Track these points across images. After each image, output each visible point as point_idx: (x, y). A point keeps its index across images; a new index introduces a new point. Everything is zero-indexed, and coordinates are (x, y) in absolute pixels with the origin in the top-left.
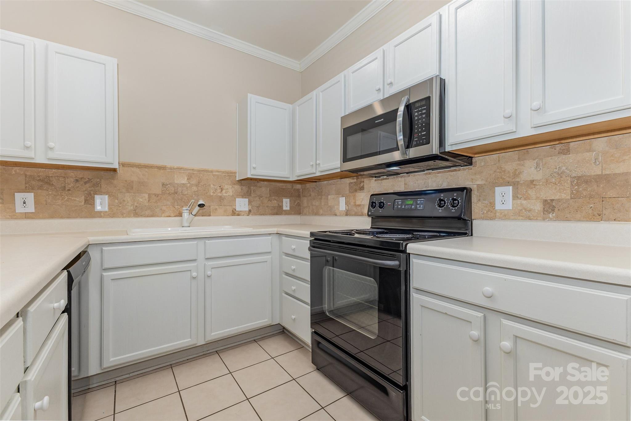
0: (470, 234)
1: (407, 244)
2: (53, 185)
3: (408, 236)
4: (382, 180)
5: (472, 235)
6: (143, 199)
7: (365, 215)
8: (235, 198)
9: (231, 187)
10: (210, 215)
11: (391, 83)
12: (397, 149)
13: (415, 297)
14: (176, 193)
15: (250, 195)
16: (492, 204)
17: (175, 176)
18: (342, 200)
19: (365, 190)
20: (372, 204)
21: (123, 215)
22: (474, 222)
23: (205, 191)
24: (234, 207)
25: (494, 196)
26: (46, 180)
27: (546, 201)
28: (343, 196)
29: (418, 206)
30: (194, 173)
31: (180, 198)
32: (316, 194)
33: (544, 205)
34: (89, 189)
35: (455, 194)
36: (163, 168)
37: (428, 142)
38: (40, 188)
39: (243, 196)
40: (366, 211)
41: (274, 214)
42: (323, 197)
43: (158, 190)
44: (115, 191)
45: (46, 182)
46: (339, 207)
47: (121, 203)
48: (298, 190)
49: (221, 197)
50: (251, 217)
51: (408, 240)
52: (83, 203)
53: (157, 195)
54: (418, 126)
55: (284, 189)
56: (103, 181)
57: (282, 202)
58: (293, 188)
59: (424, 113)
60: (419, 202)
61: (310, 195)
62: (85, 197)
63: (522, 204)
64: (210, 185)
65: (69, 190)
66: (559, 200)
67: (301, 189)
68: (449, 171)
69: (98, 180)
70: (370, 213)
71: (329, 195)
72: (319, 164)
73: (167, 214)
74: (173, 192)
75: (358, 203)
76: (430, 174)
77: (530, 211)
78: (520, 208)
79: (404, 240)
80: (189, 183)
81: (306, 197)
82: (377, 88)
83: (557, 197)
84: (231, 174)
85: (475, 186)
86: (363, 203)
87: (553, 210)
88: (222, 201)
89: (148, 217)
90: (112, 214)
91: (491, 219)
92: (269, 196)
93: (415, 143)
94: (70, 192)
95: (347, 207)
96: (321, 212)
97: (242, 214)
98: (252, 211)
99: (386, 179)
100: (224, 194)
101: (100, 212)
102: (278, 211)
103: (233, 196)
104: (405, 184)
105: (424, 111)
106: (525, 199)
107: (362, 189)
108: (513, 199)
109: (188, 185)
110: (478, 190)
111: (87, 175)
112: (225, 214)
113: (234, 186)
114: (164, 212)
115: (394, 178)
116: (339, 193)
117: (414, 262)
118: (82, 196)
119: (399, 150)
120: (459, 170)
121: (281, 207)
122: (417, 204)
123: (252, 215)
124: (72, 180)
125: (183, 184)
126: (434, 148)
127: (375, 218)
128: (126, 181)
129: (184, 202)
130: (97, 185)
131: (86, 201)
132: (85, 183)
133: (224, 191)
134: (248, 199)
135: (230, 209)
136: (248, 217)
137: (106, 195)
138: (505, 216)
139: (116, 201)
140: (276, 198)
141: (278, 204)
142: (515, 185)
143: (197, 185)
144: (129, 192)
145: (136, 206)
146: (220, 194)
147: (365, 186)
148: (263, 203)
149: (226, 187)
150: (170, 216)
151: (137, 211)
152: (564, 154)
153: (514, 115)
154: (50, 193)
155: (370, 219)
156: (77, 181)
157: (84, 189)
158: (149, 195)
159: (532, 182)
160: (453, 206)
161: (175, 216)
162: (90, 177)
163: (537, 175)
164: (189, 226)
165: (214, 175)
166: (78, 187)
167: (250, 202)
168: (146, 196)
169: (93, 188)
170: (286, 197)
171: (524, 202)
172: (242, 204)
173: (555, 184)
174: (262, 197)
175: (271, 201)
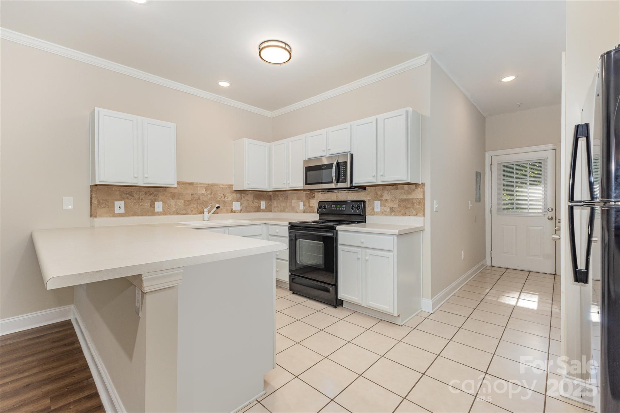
0: (365, 222)
1: (336, 227)
2: (133, 196)
3: (337, 223)
4: (325, 193)
5: (366, 222)
6: (181, 203)
7: (316, 213)
8: (233, 202)
9: (230, 194)
10: (218, 213)
11: (330, 149)
12: (332, 182)
13: (339, 247)
14: (199, 199)
15: (241, 200)
16: (373, 208)
17: (199, 189)
18: (301, 204)
19: (316, 198)
20: (320, 207)
21: (170, 214)
22: (367, 216)
23: (215, 197)
24: (232, 207)
25: (374, 205)
26: (130, 193)
27: (391, 208)
28: (302, 201)
29: (343, 209)
30: (209, 187)
31: (201, 202)
32: (284, 199)
33: (391, 210)
34: (152, 198)
35: (359, 204)
36: (191, 184)
37: (346, 182)
38: (127, 198)
39: (237, 201)
40: (316, 210)
41: (255, 212)
42: (289, 201)
43: (189, 198)
44: (166, 199)
45: (130, 194)
46: (299, 208)
47: (169, 207)
48: (270, 195)
49: (224, 201)
50: (242, 214)
51: (337, 225)
52: (149, 207)
53: (188, 201)
54: (342, 174)
55: (262, 195)
56: (159, 193)
57: (261, 204)
58: (267, 194)
59: (344, 168)
60: (343, 207)
61: (279, 199)
62: (150, 203)
63: (383, 209)
64: (218, 194)
65: (142, 199)
66: (395, 208)
67: (272, 195)
68: (357, 192)
69: (157, 193)
70: (318, 212)
71: (292, 200)
72: (289, 183)
73: (194, 213)
74: (197, 199)
75: (311, 205)
76: (348, 192)
77: (386, 212)
78: (383, 210)
79: (335, 224)
80: (206, 193)
81: (276, 200)
82: (323, 149)
83: (394, 207)
84: (231, 186)
85: (367, 200)
86: (314, 206)
87: (393, 212)
88: (225, 204)
89: (183, 214)
90: (164, 213)
91: (373, 215)
92: (252, 200)
93: (340, 181)
94: (142, 200)
95: (304, 207)
96: (287, 210)
97: (237, 212)
98: (243, 210)
99: (327, 193)
100: (226, 199)
101: (158, 212)
102: (258, 210)
103: (231, 200)
104: (337, 197)
105: (344, 167)
106: (384, 207)
107: (314, 197)
108: (381, 207)
109: (206, 194)
110: (368, 202)
111: (152, 190)
112: (227, 212)
113: (232, 194)
114: (192, 211)
115: (331, 193)
116: (299, 199)
117: (339, 233)
118: (148, 203)
119: (333, 183)
120: (361, 192)
121: (259, 207)
122: (342, 208)
123: (243, 212)
124: (144, 193)
125: (203, 194)
126: (348, 185)
127: (321, 214)
128: (172, 193)
129: (203, 205)
130: (156, 195)
131: (151, 205)
132: (150, 195)
133: (226, 198)
134: (241, 203)
135: (229, 209)
136: (240, 213)
137: (161, 201)
138: (378, 214)
139: (167, 205)
140: (257, 201)
141: (258, 205)
142: (381, 200)
143: (211, 194)
144: (173, 200)
145: (177, 208)
146: (223, 200)
147: (315, 196)
148: (249, 205)
149: (227, 195)
150: (195, 214)
151: (177, 211)
152: (396, 190)
153: (376, 175)
154: (132, 201)
155: (318, 215)
156: (146, 194)
157: (150, 198)
158: (184, 201)
159: (387, 200)
160: (358, 209)
161: (198, 214)
162: (153, 191)
163: (388, 197)
164: (208, 220)
165: (220, 187)
166: (147, 197)
167: (241, 204)
168: (183, 201)
169: (154, 198)
170: (263, 200)
171: (384, 208)
172: (237, 206)
173: (394, 201)
174: (248, 201)
175: (254, 203)
